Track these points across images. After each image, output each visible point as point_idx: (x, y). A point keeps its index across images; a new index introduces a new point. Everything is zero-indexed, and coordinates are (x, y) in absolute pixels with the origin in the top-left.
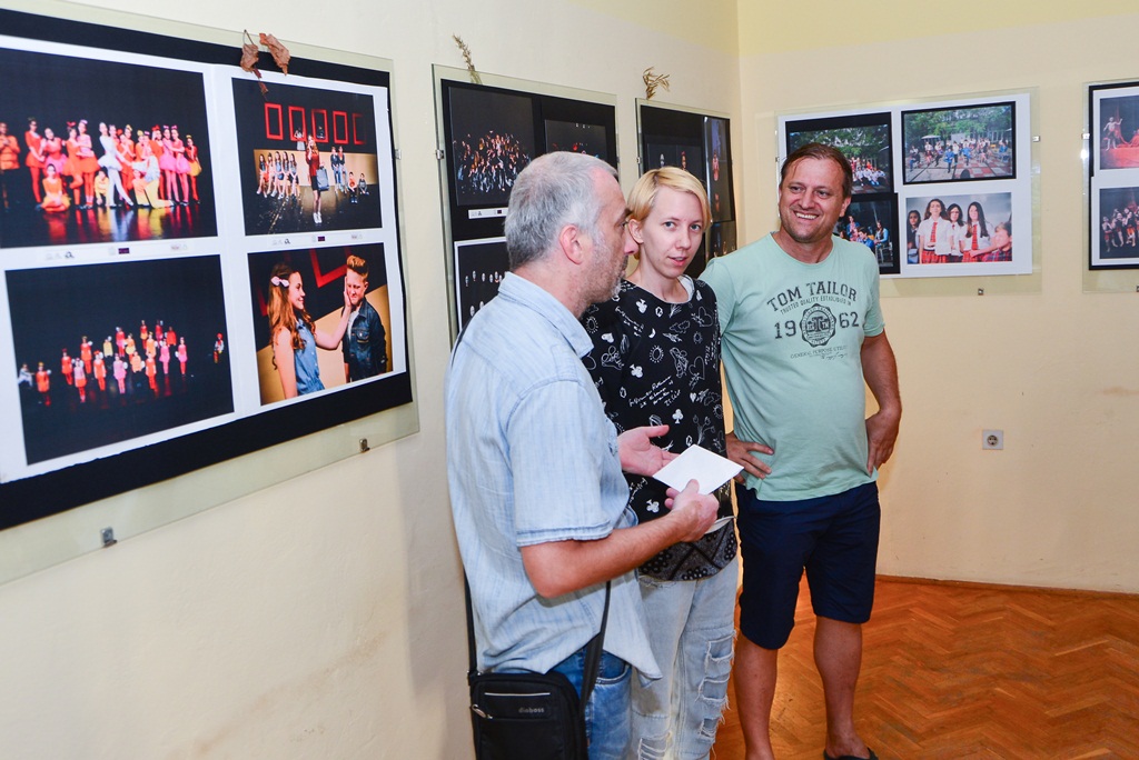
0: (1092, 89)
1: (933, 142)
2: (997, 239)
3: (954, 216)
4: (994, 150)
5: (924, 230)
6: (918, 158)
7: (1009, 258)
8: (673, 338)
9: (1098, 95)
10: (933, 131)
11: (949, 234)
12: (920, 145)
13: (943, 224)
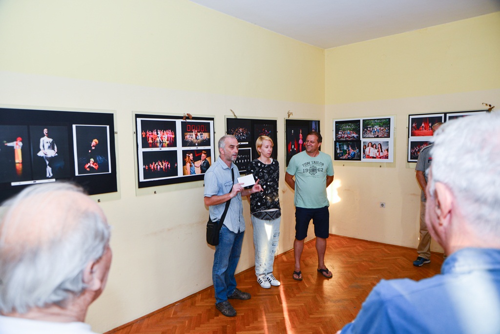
0: (409, 115)
1: (370, 128)
2: (385, 153)
3: (374, 147)
4: (385, 130)
5: (367, 150)
6: (366, 132)
7: (388, 158)
8: (265, 171)
9: (411, 117)
10: (370, 125)
11: (373, 151)
12: (367, 128)
13: (372, 149)
